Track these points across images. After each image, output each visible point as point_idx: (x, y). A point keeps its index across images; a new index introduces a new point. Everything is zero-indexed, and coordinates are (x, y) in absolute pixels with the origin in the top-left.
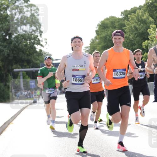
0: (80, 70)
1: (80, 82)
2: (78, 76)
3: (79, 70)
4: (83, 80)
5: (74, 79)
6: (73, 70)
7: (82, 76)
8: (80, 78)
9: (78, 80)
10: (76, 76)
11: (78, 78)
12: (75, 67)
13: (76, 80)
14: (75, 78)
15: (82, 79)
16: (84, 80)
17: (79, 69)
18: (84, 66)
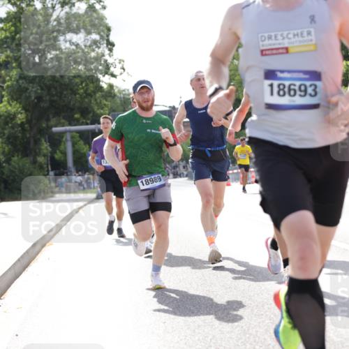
0: (291, 50)
1: (298, 100)
2: (289, 72)
3: (287, 52)
4: (310, 90)
5: (271, 86)
6: (263, 53)
7: (306, 72)
8: (298, 83)
9: (291, 91)
10: (280, 75)
11: (287, 83)
12: (270, 38)
13: (282, 91)
14: (276, 83)
15: (308, 83)
16: (315, 90)
17: (287, 49)
18: (309, 33)
